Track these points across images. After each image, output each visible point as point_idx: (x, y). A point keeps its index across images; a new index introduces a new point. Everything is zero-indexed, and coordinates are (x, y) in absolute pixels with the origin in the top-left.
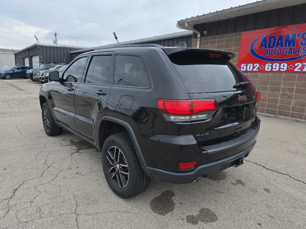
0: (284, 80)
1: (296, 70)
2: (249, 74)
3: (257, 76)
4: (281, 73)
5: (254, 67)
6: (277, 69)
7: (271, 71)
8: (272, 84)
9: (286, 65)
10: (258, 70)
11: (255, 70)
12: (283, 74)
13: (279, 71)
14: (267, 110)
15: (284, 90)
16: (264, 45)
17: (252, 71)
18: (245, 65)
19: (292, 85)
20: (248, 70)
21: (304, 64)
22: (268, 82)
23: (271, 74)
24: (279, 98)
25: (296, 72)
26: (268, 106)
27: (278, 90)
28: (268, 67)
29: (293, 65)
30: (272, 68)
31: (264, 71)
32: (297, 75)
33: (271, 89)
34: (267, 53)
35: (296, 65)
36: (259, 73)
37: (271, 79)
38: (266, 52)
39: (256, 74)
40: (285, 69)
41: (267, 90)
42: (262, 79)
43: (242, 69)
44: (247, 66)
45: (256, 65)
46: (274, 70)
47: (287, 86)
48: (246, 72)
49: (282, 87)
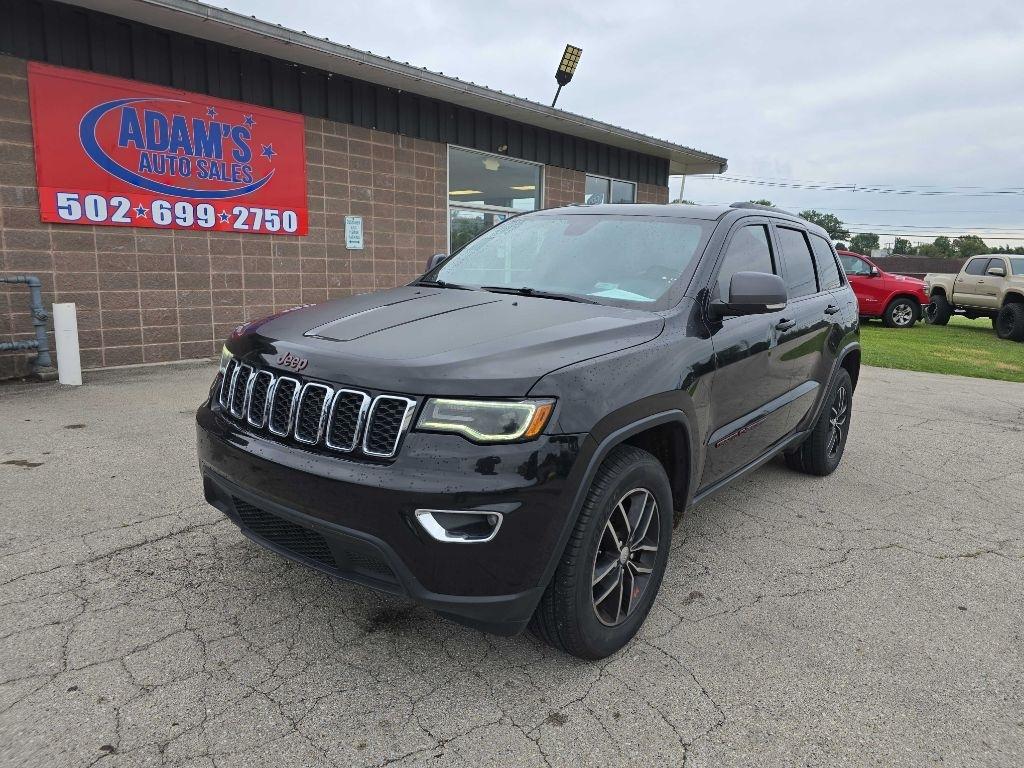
0: (213, 252)
1: (238, 225)
2: (94, 231)
3: (129, 240)
4: (203, 232)
5: (111, 210)
6: (190, 222)
7: (173, 226)
8: (181, 267)
9: (211, 209)
10: (128, 220)
11: (118, 218)
12: (209, 237)
13: (195, 227)
14: (185, 347)
15: (218, 281)
16: (131, 136)
17: (108, 224)
18: (76, 196)
19: (237, 267)
20: (91, 215)
21: (252, 210)
22: (172, 261)
23: (173, 235)
24: (211, 307)
25: (238, 232)
26: (187, 336)
27: (202, 282)
28: (160, 213)
29: (230, 211)
30: (174, 217)
31: (149, 225)
32: (241, 239)
33: (184, 283)
34: (149, 167)
35: (236, 211)
36: (135, 231)
37: (178, 250)
38: (143, 162)
39: (121, 233)
40: (211, 223)
41: (173, 287)
42: (149, 251)
43: (64, 214)
44: (82, 202)
45: (120, 203)
46: (180, 222)
47: (225, 269)
48: (84, 223)
49: (212, 272)
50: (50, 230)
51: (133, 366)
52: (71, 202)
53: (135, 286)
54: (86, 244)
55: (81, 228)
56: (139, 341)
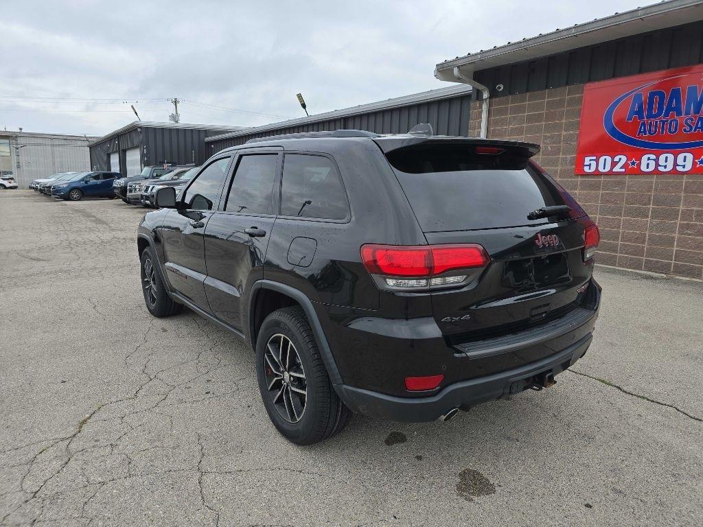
0: (686, 192)
2: (602, 179)
3: (622, 183)
4: (680, 176)
5: (614, 164)
6: (670, 168)
7: (656, 172)
8: (656, 202)
9: (690, 157)
10: (623, 170)
11: (617, 169)
12: (685, 179)
13: (674, 172)
14: (647, 262)
15: (687, 215)
17: (610, 173)
18: (594, 158)
20: (601, 169)
22: (650, 198)
23: (654, 179)
24: (676, 235)
26: (650, 254)
27: (672, 215)
28: (647, 163)
30: (657, 165)
31: (638, 172)
33: (656, 214)
34: (645, 131)
36: (627, 177)
37: (656, 190)
38: (641, 127)
39: (618, 178)
40: (689, 167)
41: (647, 217)
42: (634, 191)
43: (586, 169)
44: (597, 161)
45: (620, 159)
46: (661, 169)
47: (695, 205)
48: (597, 173)
49: (681, 208)
50: (580, 179)
51: (609, 267)
52: (592, 162)
53: (620, 214)
54: (596, 187)
55: (596, 177)
56: (615, 251)
